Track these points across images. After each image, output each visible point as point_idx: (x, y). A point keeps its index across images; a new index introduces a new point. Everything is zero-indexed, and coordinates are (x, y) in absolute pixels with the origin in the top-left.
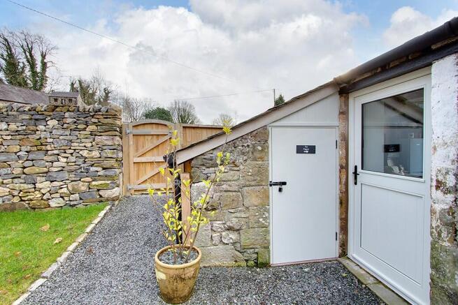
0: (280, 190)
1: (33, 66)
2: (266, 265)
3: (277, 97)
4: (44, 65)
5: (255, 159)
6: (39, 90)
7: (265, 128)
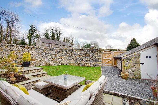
0: (143, 65)
1: (57, 35)
2: (140, 79)
3: (132, 38)
4: (60, 34)
5: (137, 59)
6: (58, 41)
7: (139, 53)
